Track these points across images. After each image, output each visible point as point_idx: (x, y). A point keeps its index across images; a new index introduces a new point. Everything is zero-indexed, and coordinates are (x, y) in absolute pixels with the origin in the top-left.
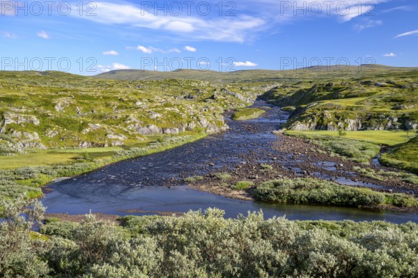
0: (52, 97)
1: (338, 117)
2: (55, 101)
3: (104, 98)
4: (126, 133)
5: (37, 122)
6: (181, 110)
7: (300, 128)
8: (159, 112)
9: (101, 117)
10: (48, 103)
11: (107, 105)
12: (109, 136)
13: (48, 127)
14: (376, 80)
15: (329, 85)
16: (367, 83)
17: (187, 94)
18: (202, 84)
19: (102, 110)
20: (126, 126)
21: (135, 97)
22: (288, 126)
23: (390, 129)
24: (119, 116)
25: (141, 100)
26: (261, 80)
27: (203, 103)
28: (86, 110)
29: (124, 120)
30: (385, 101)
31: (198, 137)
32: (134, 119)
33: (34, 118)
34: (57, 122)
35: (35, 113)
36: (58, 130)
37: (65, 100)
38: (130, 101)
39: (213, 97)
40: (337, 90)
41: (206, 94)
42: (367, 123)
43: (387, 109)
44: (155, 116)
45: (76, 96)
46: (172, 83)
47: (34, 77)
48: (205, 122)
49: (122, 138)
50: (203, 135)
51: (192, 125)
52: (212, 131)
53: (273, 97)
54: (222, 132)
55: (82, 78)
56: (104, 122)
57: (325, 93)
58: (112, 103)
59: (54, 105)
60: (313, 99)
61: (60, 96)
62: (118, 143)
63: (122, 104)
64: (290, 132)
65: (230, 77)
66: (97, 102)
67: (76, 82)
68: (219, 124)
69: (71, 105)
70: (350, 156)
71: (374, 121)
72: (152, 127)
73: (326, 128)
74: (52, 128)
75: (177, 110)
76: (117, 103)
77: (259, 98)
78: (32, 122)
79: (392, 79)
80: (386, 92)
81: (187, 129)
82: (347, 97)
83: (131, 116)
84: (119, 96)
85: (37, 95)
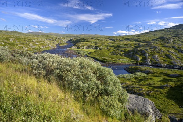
0: (9, 38)
1: (82, 46)
2: (10, 39)
3: (24, 39)
4: (28, 47)
5: (3, 44)
6: (44, 42)
7: (73, 48)
8: (38, 43)
9: (22, 43)
10: (8, 39)
11: (25, 40)
12: (23, 48)
13: (6, 45)
14: (94, 38)
15: (84, 39)
16: (92, 39)
17: (49, 39)
18: (55, 37)
19: (23, 41)
20: (29, 46)
21: (33, 39)
22: (71, 47)
23: (93, 49)
24: (27, 43)
25: (35, 40)
26: (71, 37)
27: (53, 41)
28: (18, 41)
29: (28, 44)
30: (94, 43)
31: (48, 49)
32: (31, 44)
33: (2, 42)
34: (9, 44)
35: (3, 41)
36: (9, 46)
37: (13, 38)
38: (31, 40)
39: (56, 40)
40: (85, 40)
41: (54, 39)
42: (89, 47)
43: (94, 44)
44: (37, 44)
45: (16, 38)
46: (47, 36)
47: (8, 32)
48: (50, 46)
49: (27, 48)
50: (49, 49)
51: (47, 46)
52: (52, 48)
53: (71, 41)
54: (55, 48)
55: (23, 33)
56: (23, 45)
57: (83, 40)
58: (26, 40)
59: (10, 40)
60: (80, 42)
61: (12, 37)
62: (26, 50)
63: (29, 40)
64: (71, 49)
65: (63, 35)
66: (22, 40)
67: (20, 34)
68: (54, 46)
69: (14, 40)
70: (81, 54)
71: (90, 47)
72: (36, 46)
73: (79, 48)
74: (7, 45)
75: (43, 42)
76: (28, 40)
77: (68, 41)
78: (2, 44)
79: (98, 38)
80: (95, 41)
81: (45, 47)
82: (86, 41)
83: (31, 43)
84: (28, 38)
85: (5, 37)
